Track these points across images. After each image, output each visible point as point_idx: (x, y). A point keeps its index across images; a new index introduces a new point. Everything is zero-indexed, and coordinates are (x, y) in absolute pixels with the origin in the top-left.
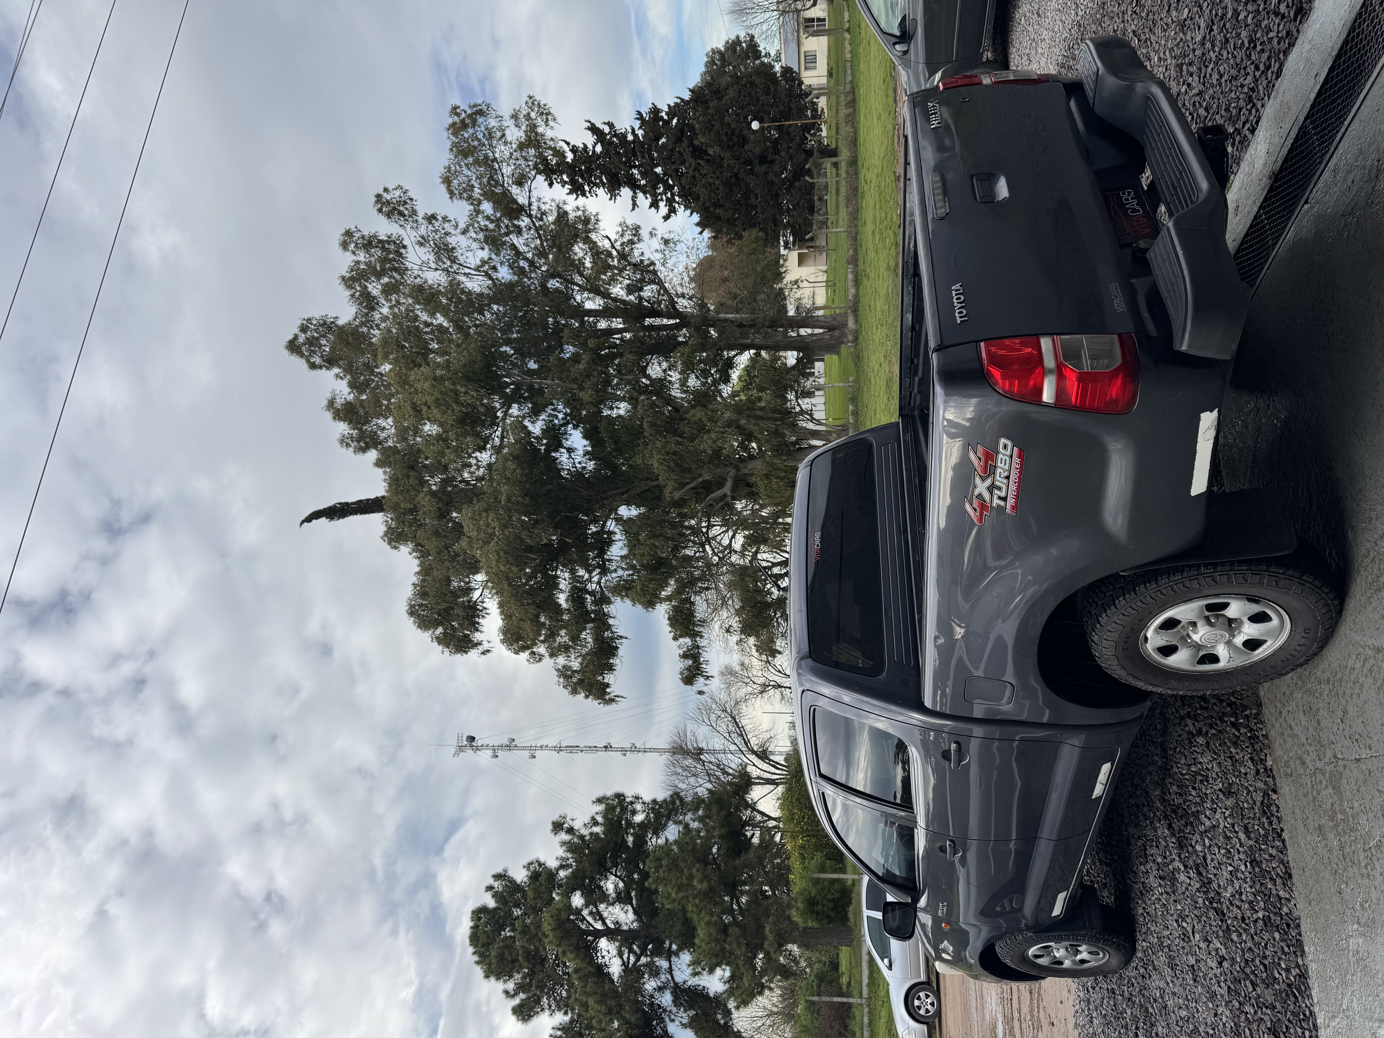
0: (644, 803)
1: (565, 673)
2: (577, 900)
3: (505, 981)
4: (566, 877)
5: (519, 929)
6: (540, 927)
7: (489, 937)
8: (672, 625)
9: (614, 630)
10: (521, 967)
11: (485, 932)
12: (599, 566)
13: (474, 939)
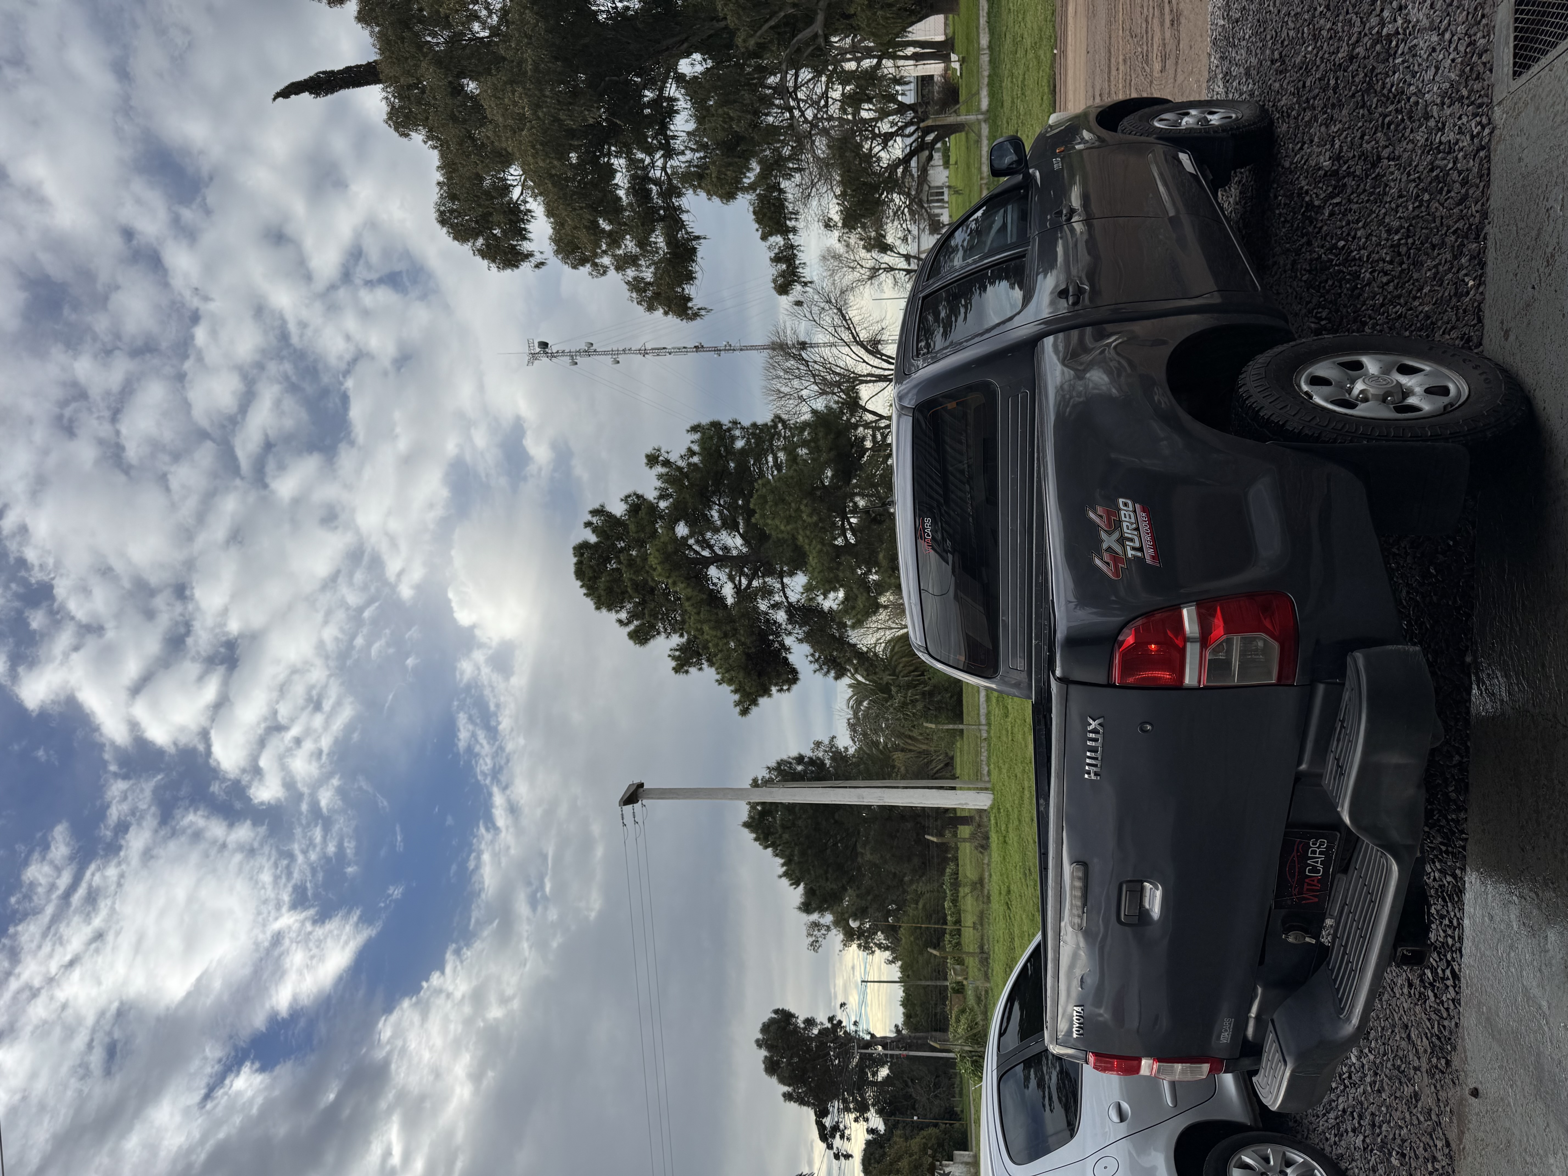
0: (743, 428)
1: (637, 286)
2: (682, 530)
3: (617, 612)
4: (667, 508)
5: (625, 562)
6: (646, 559)
7: (595, 571)
8: (758, 221)
9: (689, 230)
10: (631, 597)
11: (591, 567)
12: (661, 147)
13: (580, 573)
